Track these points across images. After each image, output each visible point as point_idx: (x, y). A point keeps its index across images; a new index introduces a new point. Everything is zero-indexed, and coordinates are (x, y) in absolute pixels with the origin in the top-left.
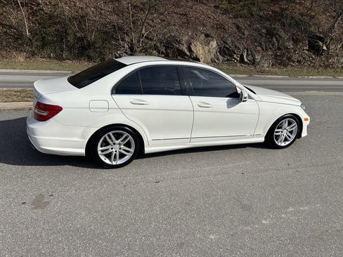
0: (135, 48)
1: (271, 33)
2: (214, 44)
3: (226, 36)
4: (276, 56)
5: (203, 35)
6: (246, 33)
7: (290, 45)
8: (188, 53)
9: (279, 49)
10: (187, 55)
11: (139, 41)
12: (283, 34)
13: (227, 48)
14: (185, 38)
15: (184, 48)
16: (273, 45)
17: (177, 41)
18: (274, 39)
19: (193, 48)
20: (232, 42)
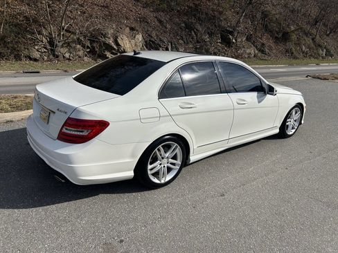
0: (56, 42)
1: (189, 27)
2: (140, 37)
3: (150, 29)
4: (196, 48)
5: (128, 28)
6: (169, 27)
7: (206, 38)
8: (115, 47)
9: (198, 42)
10: (114, 49)
11: (59, 35)
12: (200, 28)
13: (152, 41)
14: (110, 32)
15: (111, 42)
16: (193, 38)
17: (102, 34)
18: (193, 33)
19: (120, 42)
20: (157, 36)
